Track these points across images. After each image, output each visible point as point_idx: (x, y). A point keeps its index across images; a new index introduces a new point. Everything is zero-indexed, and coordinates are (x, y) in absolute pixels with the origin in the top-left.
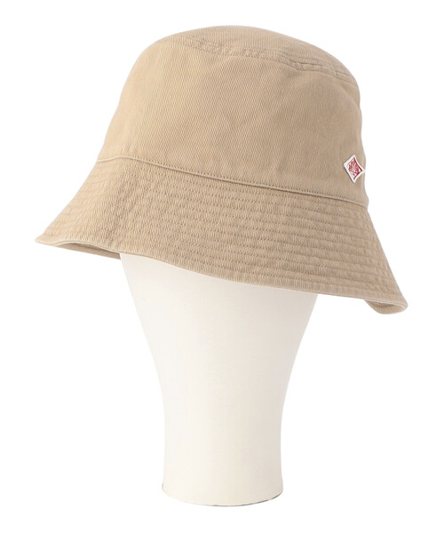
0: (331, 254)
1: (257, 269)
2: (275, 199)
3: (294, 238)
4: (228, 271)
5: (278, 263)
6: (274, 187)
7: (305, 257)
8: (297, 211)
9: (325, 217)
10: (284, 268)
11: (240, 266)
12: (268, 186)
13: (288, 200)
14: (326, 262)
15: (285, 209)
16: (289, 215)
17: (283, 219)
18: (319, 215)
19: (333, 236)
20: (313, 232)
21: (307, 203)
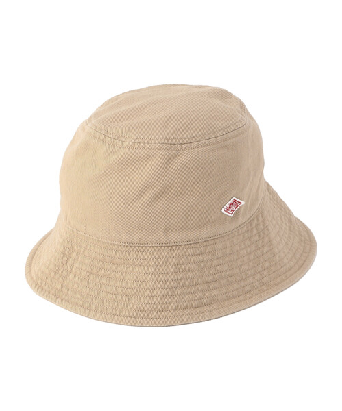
0: (212, 286)
1: (154, 314)
2: (165, 254)
3: (182, 282)
4: (132, 320)
5: (171, 307)
6: (164, 245)
7: (191, 296)
8: (183, 260)
9: (206, 257)
10: (175, 309)
11: (141, 314)
12: (158, 245)
13: (175, 253)
14: (207, 294)
15: (173, 261)
16: (176, 265)
17: (172, 269)
18: (201, 258)
19: (212, 271)
20: (197, 273)
21: (190, 251)
